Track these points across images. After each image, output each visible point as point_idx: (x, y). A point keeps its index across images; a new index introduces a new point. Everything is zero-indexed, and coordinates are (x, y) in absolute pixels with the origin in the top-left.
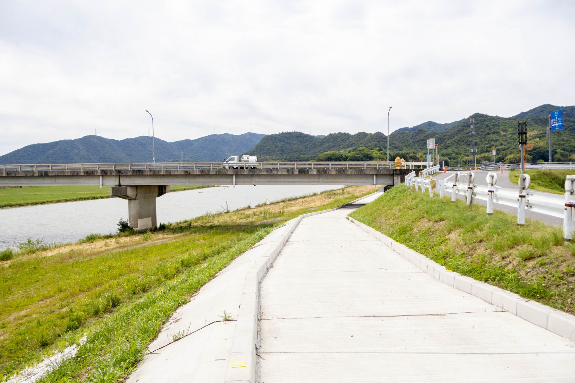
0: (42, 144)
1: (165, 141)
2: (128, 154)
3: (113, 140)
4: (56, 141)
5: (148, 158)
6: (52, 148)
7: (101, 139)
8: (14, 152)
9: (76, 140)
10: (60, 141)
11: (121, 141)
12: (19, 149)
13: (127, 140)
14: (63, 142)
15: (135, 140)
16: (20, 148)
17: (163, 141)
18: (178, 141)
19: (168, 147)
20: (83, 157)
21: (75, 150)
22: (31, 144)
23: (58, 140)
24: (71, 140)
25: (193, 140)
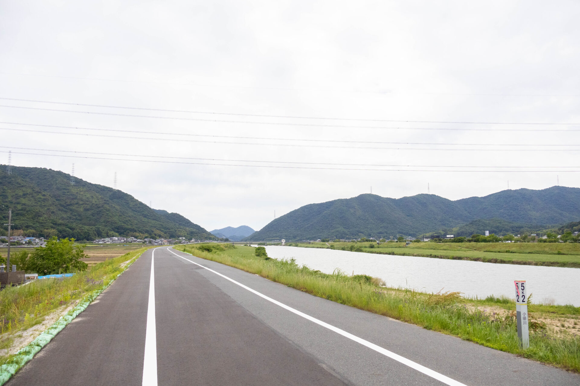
0: (318, 205)
1: (448, 199)
2: (408, 214)
3: (390, 198)
4: (331, 200)
5: (430, 218)
6: (327, 208)
7: (377, 198)
8: (291, 213)
9: (352, 199)
10: (335, 201)
11: (398, 200)
12: (295, 210)
13: (405, 199)
14: (338, 201)
15: (413, 198)
16: (297, 208)
17: (446, 199)
18: (463, 200)
19: (453, 205)
20: (359, 217)
21: (351, 210)
22: (307, 204)
23: (333, 200)
24: (346, 199)
25: (482, 198)
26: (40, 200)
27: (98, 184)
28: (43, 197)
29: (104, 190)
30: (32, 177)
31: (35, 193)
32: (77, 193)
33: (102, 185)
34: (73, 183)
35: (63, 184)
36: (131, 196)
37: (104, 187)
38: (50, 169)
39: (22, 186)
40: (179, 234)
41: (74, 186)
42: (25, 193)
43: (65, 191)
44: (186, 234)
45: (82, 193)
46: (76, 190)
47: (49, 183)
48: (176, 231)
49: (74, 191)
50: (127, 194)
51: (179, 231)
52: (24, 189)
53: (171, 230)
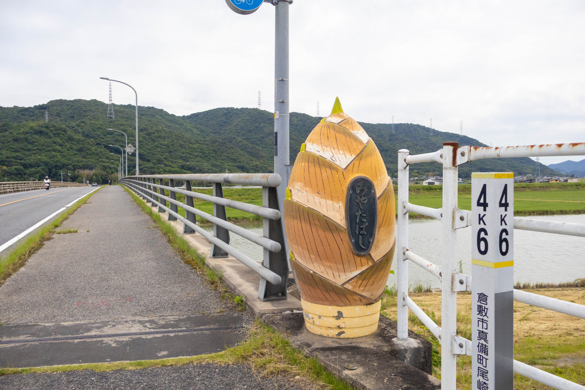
26: (419, 150)
27: (447, 132)
28: (420, 148)
29: (452, 137)
30: (401, 131)
31: (415, 145)
32: (436, 142)
33: (450, 132)
34: (431, 134)
35: (424, 136)
36: (476, 140)
37: (452, 134)
38: (411, 124)
39: (405, 141)
40: (526, 171)
41: (433, 136)
42: (408, 145)
43: (427, 141)
44: (531, 172)
45: (440, 141)
46: (434, 139)
47: (414, 135)
48: (522, 169)
49: (433, 140)
50: (472, 138)
51: (525, 169)
52: (407, 143)
53: (518, 168)
